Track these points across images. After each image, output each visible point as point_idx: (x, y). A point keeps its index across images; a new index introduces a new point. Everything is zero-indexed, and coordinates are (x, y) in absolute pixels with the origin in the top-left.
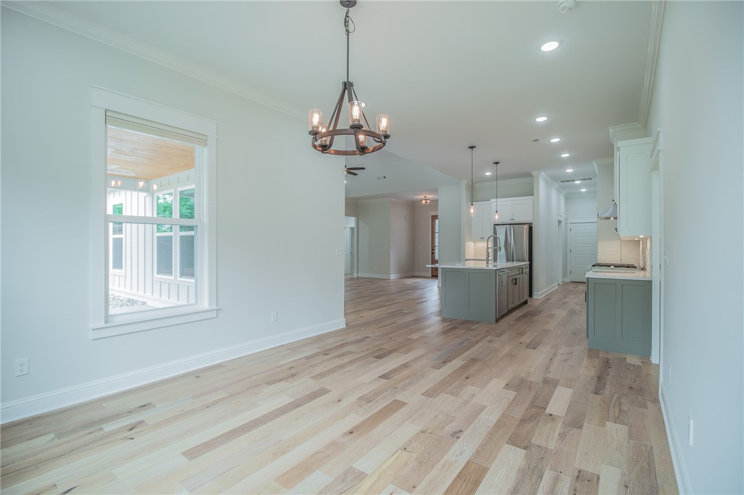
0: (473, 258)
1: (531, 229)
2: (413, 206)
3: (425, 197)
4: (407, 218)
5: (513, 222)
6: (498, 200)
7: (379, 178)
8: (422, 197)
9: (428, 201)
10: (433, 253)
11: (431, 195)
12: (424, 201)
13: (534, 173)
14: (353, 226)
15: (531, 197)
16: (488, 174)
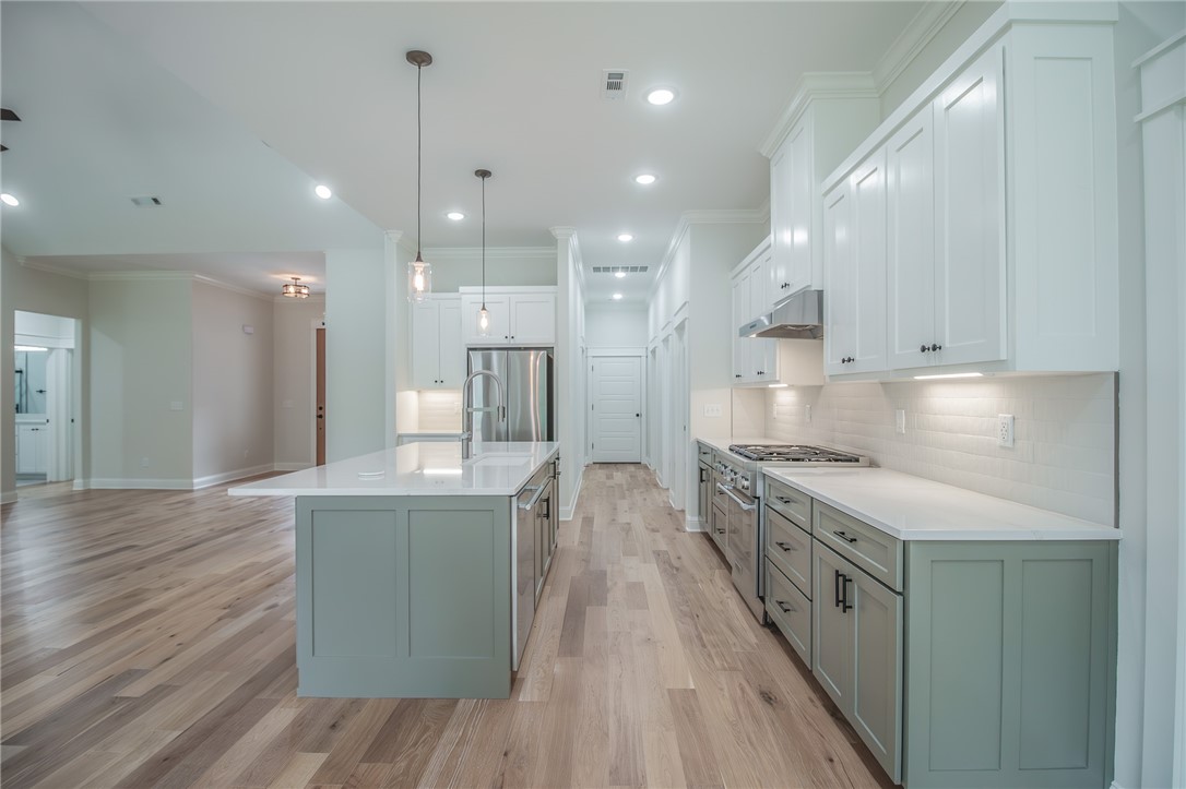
0: (416, 431)
1: (550, 361)
2: (267, 306)
3: (294, 280)
4: (250, 330)
5: (513, 343)
6: (487, 289)
7: (136, 201)
8: (288, 278)
9: (305, 291)
10: (320, 416)
11: (310, 274)
12: (292, 289)
13: (558, 232)
14: (72, 346)
15: (551, 288)
16: (456, 216)
